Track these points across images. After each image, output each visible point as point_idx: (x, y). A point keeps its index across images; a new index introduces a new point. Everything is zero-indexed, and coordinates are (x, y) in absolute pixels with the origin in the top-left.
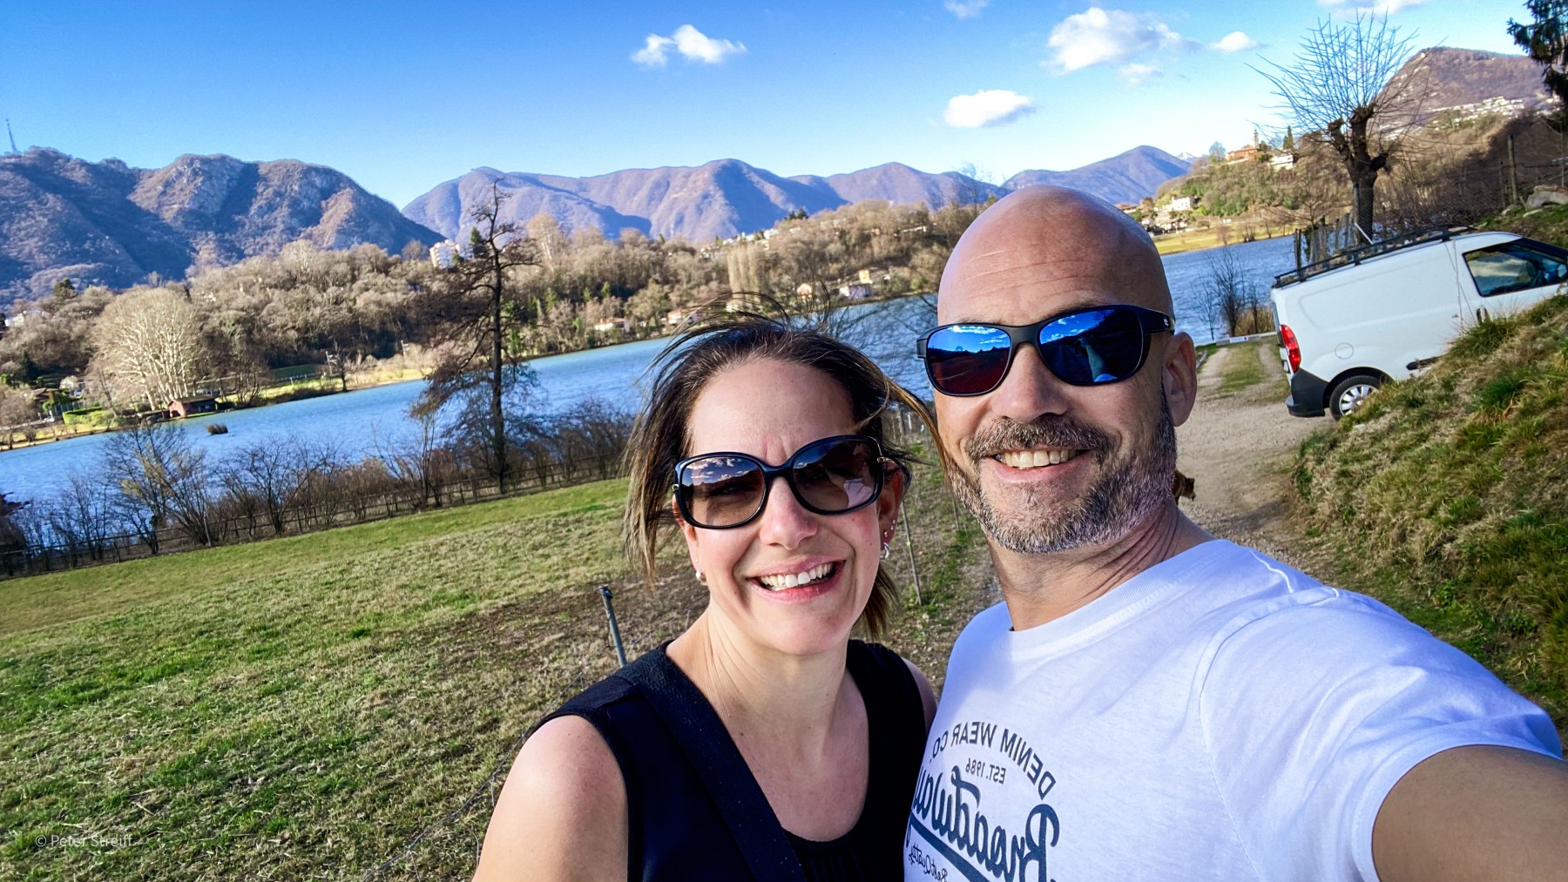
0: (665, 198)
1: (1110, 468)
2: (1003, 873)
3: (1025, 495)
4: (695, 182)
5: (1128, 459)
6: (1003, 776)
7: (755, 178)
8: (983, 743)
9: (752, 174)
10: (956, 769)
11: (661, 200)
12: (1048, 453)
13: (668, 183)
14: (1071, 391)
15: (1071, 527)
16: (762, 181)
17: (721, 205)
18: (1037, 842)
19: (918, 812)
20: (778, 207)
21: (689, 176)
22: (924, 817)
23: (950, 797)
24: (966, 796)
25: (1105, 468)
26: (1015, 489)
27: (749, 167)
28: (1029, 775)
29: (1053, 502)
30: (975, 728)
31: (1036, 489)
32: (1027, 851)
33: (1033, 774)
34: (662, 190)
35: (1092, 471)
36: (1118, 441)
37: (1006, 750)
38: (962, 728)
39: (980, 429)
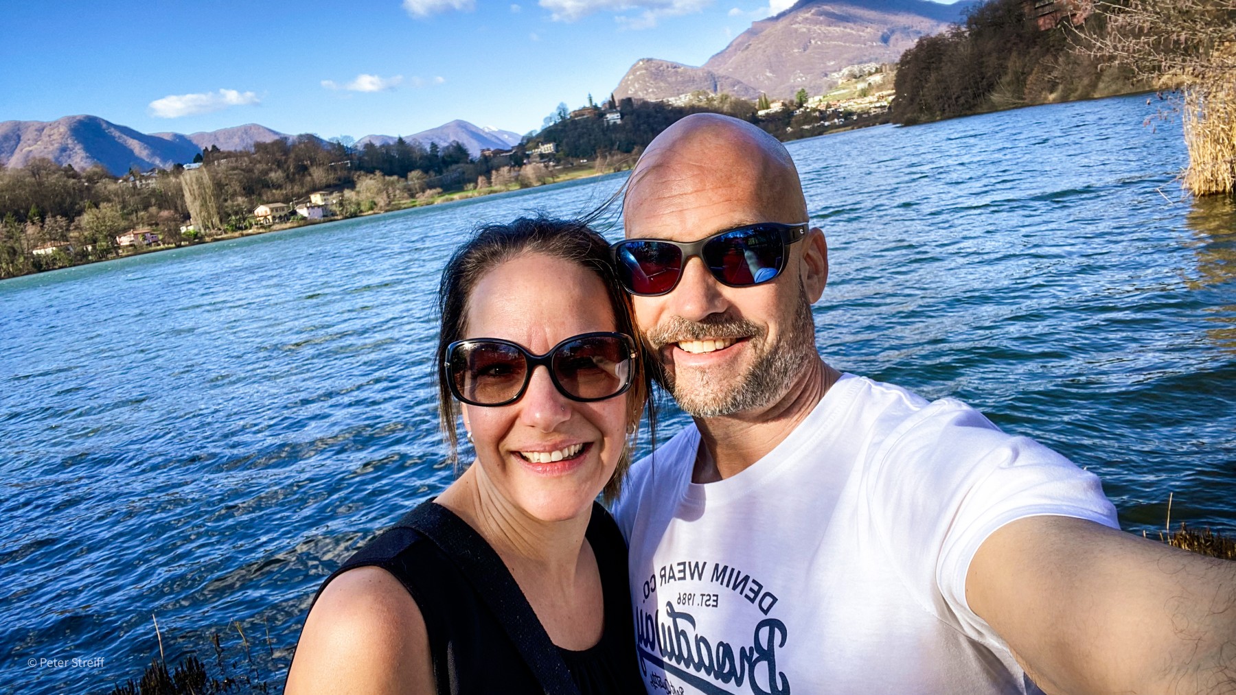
0: (17, 151)
1: (762, 350)
2: (733, 678)
3: (699, 375)
4: (50, 136)
5: (775, 342)
6: (716, 601)
7: (117, 134)
8: (692, 578)
9: (112, 129)
10: (669, 604)
11: (12, 153)
12: (715, 341)
13: (19, 137)
14: (728, 292)
15: (735, 399)
16: (124, 136)
17: (82, 158)
18: (765, 646)
19: (646, 646)
20: (144, 160)
21: (43, 130)
22: (653, 648)
23: (669, 628)
24: (683, 624)
25: (758, 351)
26: (691, 370)
27: (107, 123)
28: (747, 596)
29: (721, 380)
30: (681, 567)
31: (707, 371)
32: (756, 655)
33: (752, 595)
34: (13, 143)
35: (748, 354)
36: (766, 331)
37: (717, 580)
38: (668, 570)
39: (660, 322)
